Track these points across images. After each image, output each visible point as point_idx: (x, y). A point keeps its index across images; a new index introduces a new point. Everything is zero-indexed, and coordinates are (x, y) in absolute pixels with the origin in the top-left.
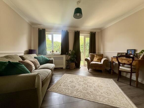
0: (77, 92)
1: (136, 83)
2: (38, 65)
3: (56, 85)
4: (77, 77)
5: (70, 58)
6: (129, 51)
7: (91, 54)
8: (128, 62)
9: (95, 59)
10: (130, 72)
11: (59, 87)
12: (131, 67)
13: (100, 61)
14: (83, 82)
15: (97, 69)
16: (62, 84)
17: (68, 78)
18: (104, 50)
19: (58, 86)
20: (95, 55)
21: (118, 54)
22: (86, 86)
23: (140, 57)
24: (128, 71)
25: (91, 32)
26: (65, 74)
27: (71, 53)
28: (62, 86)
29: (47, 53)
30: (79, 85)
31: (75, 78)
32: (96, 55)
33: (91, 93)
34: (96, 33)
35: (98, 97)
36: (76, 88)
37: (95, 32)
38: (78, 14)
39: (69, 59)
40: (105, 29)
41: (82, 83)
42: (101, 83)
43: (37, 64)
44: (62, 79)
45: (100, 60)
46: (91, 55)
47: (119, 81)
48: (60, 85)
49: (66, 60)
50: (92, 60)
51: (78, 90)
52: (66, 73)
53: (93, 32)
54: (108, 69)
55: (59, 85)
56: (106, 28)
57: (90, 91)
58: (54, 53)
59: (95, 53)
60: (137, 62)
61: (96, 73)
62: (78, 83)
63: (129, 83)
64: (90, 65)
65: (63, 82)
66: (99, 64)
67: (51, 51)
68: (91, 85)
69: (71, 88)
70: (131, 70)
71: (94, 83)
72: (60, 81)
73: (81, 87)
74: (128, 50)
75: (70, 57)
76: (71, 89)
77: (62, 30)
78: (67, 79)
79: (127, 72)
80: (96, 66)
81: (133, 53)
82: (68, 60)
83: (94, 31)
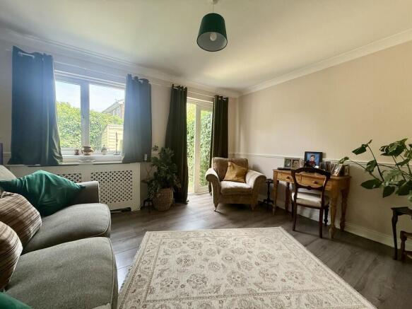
0: (221, 302)
1: (330, 230)
2: (32, 222)
3: (130, 295)
4: (193, 240)
5: (155, 174)
6: (309, 156)
7: (216, 158)
8: (316, 183)
9: (230, 174)
10: (320, 205)
11: (148, 298)
12: (323, 193)
13: (242, 180)
14: (219, 252)
15: (241, 201)
16: (156, 282)
17: (166, 247)
18: (247, 149)
19: (140, 293)
20: (229, 164)
21: (287, 160)
22: (235, 265)
23: (334, 171)
24: (314, 205)
25: (218, 97)
26: (147, 233)
27: (159, 157)
28: (158, 290)
29: (61, 158)
30: (214, 267)
31: (188, 242)
32: (232, 161)
33: (260, 291)
34: (230, 101)
35: (282, 297)
36: (209, 286)
37: (227, 99)
38: (213, 36)
39: (152, 176)
40: (251, 94)
41: (218, 258)
42: (265, 246)
43: (28, 222)
44: (146, 258)
45: (242, 176)
46: (217, 161)
47: (296, 229)
48: (151, 290)
49: (143, 181)
50: (222, 178)
51: (221, 292)
52: (150, 227)
53: (221, 97)
54: (262, 198)
55: (145, 287)
56: (253, 91)
57: (255, 284)
58: (92, 155)
59: (227, 157)
60: (334, 183)
61: (237, 215)
62: (207, 260)
63: (317, 233)
64: (220, 193)
65: (157, 272)
66: (245, 189)
67: (81, 149)
68: (244, 257)
69: (195, 291)
70: (323, 202)
71: (250, 250)
72: (143, 267)
73: (225, 276)
74: (306, 153)
75: (155, 169)
76: (196, 293)
77: (130, 76)
78: (161, 253)
79: (313, 207)
80: (236, 195)
81: (317, 161)
82: (151, 181)
83: (225, 94)
